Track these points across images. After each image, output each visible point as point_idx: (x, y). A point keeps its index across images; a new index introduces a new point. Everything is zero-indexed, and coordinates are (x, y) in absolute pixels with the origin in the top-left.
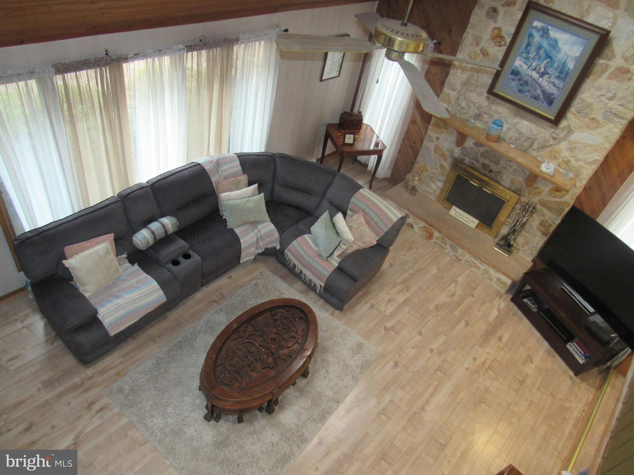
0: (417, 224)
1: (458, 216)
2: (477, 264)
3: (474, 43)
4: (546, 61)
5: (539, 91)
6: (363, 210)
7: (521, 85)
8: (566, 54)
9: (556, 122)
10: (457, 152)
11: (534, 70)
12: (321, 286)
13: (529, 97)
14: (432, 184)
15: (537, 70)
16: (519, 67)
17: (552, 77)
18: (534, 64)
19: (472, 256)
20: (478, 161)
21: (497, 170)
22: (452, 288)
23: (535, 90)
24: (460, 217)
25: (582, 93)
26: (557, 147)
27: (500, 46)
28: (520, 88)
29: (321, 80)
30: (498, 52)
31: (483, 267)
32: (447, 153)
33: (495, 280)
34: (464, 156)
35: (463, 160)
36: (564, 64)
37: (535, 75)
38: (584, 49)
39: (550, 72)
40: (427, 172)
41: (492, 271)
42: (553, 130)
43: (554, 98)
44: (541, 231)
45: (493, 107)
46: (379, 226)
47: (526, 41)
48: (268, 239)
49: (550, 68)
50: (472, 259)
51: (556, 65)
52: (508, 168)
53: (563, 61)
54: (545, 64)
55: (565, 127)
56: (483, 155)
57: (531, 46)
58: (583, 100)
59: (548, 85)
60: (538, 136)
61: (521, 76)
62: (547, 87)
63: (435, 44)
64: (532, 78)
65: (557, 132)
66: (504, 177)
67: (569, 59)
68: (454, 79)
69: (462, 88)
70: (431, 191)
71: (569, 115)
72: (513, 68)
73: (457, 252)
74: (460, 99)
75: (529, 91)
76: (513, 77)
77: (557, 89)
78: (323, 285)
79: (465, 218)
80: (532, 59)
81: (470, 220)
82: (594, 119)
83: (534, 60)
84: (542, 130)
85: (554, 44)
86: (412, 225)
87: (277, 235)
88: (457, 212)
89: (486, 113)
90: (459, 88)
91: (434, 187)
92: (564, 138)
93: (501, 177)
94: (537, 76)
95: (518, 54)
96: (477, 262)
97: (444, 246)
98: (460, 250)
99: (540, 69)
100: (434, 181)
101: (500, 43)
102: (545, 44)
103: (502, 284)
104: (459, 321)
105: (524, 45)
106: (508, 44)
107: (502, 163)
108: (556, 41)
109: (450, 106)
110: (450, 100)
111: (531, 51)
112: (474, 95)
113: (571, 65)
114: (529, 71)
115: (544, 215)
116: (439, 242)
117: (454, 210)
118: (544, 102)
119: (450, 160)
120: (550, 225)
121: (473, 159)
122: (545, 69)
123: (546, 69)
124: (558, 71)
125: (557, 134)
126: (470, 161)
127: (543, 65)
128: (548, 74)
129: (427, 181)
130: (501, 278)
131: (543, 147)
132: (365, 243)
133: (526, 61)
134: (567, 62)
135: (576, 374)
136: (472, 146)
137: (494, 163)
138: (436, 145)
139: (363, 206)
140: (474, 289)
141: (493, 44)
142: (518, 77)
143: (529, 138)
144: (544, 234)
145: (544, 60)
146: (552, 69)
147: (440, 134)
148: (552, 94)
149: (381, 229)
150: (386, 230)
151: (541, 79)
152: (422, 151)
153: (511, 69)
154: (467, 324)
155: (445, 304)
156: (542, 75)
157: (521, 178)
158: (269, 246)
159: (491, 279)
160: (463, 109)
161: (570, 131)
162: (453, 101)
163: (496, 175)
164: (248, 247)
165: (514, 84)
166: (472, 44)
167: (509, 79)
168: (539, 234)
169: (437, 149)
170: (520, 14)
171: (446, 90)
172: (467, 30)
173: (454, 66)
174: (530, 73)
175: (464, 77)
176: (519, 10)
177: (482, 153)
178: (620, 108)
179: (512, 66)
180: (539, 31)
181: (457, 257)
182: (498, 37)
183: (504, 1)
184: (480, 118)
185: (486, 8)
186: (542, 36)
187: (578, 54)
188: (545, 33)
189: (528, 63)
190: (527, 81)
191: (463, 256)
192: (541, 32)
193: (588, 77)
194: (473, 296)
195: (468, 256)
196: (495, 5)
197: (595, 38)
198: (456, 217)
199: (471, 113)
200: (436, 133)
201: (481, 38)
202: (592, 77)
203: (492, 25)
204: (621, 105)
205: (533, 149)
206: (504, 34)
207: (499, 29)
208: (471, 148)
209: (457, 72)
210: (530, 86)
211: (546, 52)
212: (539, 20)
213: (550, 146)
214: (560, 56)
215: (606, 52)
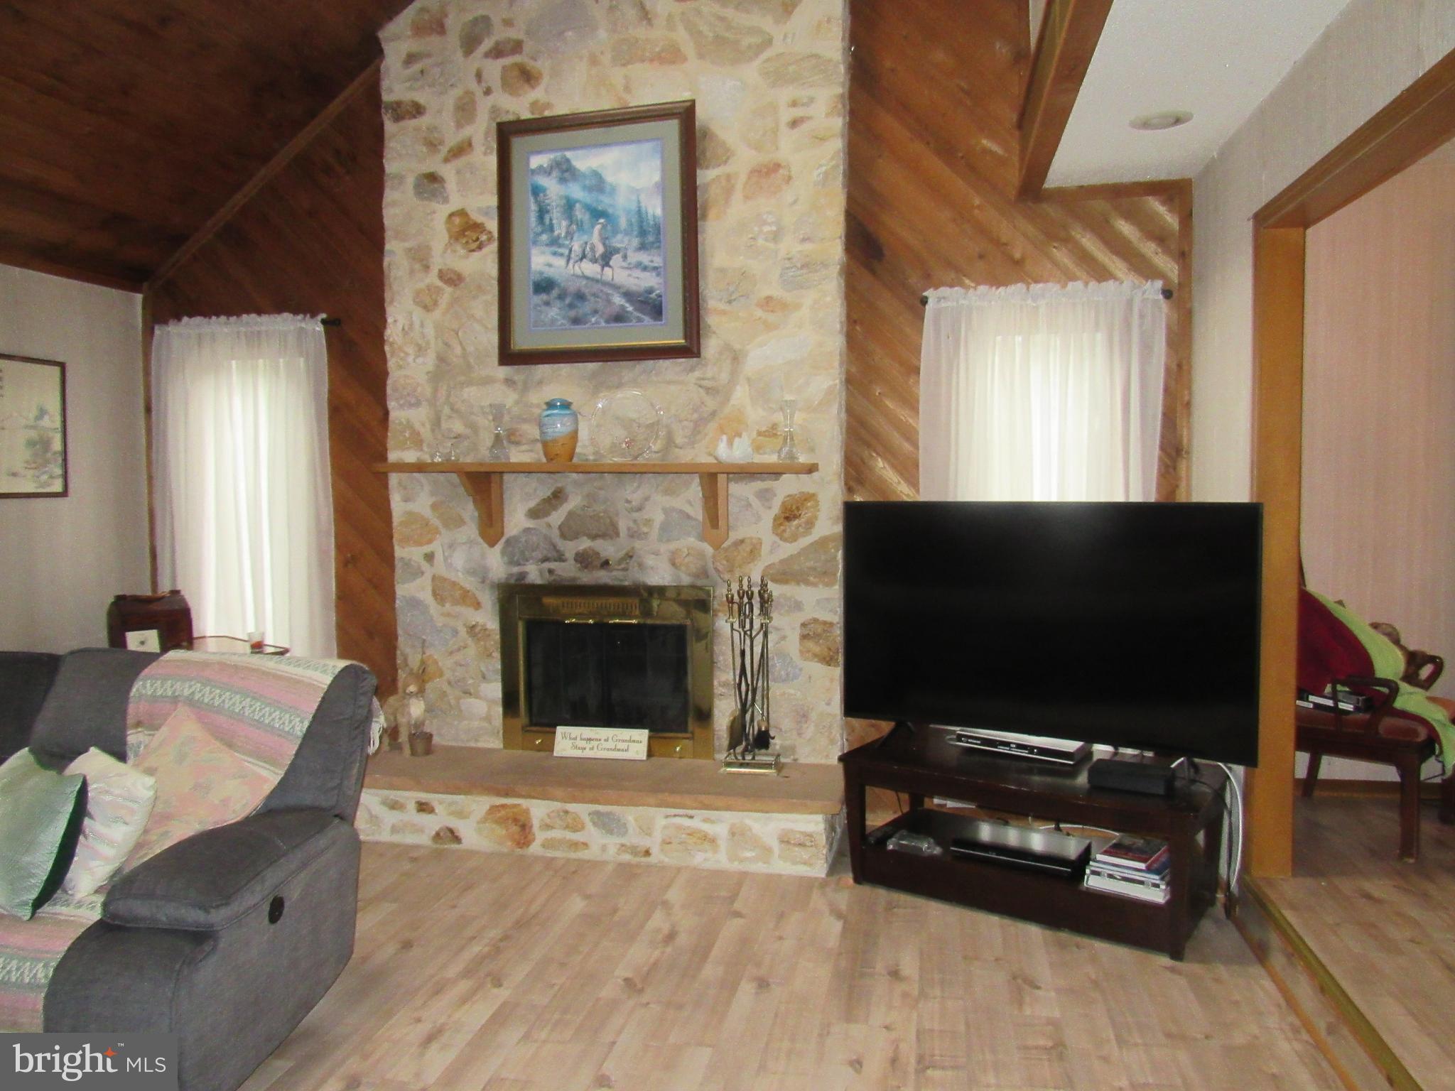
0: (461, 815)
1: (583, 749)
2: (700, 831)
3: (417, 266)
4: (598, 227)
5: (618, 300)
6: (190, 702)
7: (571, 306)
8: (631, 190)
9: (690, 349)
10: (497, 564)
11: (581, 259)
13: (603, 324)
14: (472, 700)
15: (589, 255)
16: (546, 269)
17: (630, 253)
18: (576, 247)
19: (676, 810)
20: (560, 558)
21: (621, 554)
22: (658, 921)
23: (609, 301)
24: (592, 749)
26: (728, 408)
27: (480, 248)
28: (572, 313)
30: (486, 263)
31: (720, 827)
32: (469, 583)
33: (775, 847)
34: (518, 564)
35: (523, 575)
36: (639, 212)
37: (589, 268)
38: (663, 162)
39: (619, 245)
40: (441, 675)
41: (754, 822)
42: (697, 374)
43: (660, 296)
44: (815, 655)
45: (534, 397)
46: (270, 729)
47: (533, 207)
49: (614, 237)
50: (678, 820)
51: (623, 223)
52: (645, 530)
53: (634, 207)
54: (600, 234)
55: (719, 352)
56: (567, 532)
57: (548, 212)
58: (722, 270)
59: (629, 275)
60: (673, 409)
61: (559, 285)
62: (632, 281)
63: (324, 322)
64: (587, 278)
65: (709, 375)
66: (650, 561)
67: (643, 197)
68: (406, 376)
69: (436, 390)
70: (476, 724)
71: (711, 320)
72: (532, 278)
73: (625, 831)
74: (444, 419)
75: (595, 312)
76: (544, 297)
77: (654, 274)
79: (606, 740)
80: (566, 237)
81: (623, 741)
82: (769, 299)
83: (572, 238)
84: (673, 389)
85: (598, 183)
86: (451, 831)
88: (575, 739)
89: (525, 421)
90: (428, 391)
91: (479, 707)
92: (732, 382)
93: (641, 565)
94: (597, 268)
95: (531, 244)
96: (699, 821)
97: (580, 837)
98: (631, 819)
99: (593, 249)
100: (472, 691)
101: (478, 239)
102: (576, 191)
103: (801, 845)
104: (729, 986)
105: (533, 216)
106: (496, 234)
107: (623, 525)
108: (597, 175)
109: (425, 449)
110: (418, 434)
111: (554, 222)
112: (473, 390)
113: (655, 208)
114: (574, 266)
115: (798, 606)
116: (556, 834)
117: (564, 737)
118: (642, 316)
119: (489, 601)
120: (829, 625)
121: (546, 559)
122: (604, 244)
123: (607, 242)
124: (635, 233)
125: (713, 378)
126: (541, 572)
127: (595, 238)
128: (617, 251)
129: (452, 703)
130: (790, 826)
131: (698, 427)
133: (554, 248)
134: (643, 205)
135: (1177, 955)
136: (530, 524)
137: (603, 536)
138: (434, 578)
139: (185, 691)
140: (732, 898)
141: (462, 252)
142: (555, 293)
143: (654, 426)
144: (828, 661)
145: (593, 227)
146: (619, 237)
147: (430, 542)
148: (650, 291)
149: (280, 733)
150: (299, 728)
151: (607, 270)
152: (405, 620)
153: (531, 283)
154: (763, 984)
155: (655, 964)
156: (605, 260)
157: (691, 539)
159: (765, 855)
160: (459, 439)
161: (736, 358)
162: (426, 432)
163: (625, 570)
165: (554, 312)
166: (412, 272)
167: (537, 305)
168: (816, 667)
169: (442, 590)
170: (492, 161)
171: (398, 413)
172: (388, 247)
173: (391, 344)
174: (578, 271)
175: (429, 361)
176: (485, 154)
177: (560, 528)
178: (808, 247)
179: (529, 273)
180: (550, 174)
181: (634, 850)
182: (465, 230)
183: (444, 150)
184: (513, 438)
185: (410, 181)
186: (562, 180)
187: (657, 177)
188: (565, 171)
189: (561, 250)
190: (579, 291)
191: (648, 832)
192: (555, 173)
193: (704, 217)
194: (738, 914)
195: (663, 822)
196: (427, 167)
197: (671, 128)
198: (578, 753)
199: (486, 440)
200: (419, 544)
201: (429, 248)
202: (712, 214)
203: (443, 211)
204: (804, 240)
205: (676, 446)
206: (477, 217)
207: (462, 213)
208: (527, 530)
209: (407, 354)
210: (592, 299)
211: (587, 207)
212: (538, 152)
213: (714, 413)
214: (622, 201)
215: (712, 150)
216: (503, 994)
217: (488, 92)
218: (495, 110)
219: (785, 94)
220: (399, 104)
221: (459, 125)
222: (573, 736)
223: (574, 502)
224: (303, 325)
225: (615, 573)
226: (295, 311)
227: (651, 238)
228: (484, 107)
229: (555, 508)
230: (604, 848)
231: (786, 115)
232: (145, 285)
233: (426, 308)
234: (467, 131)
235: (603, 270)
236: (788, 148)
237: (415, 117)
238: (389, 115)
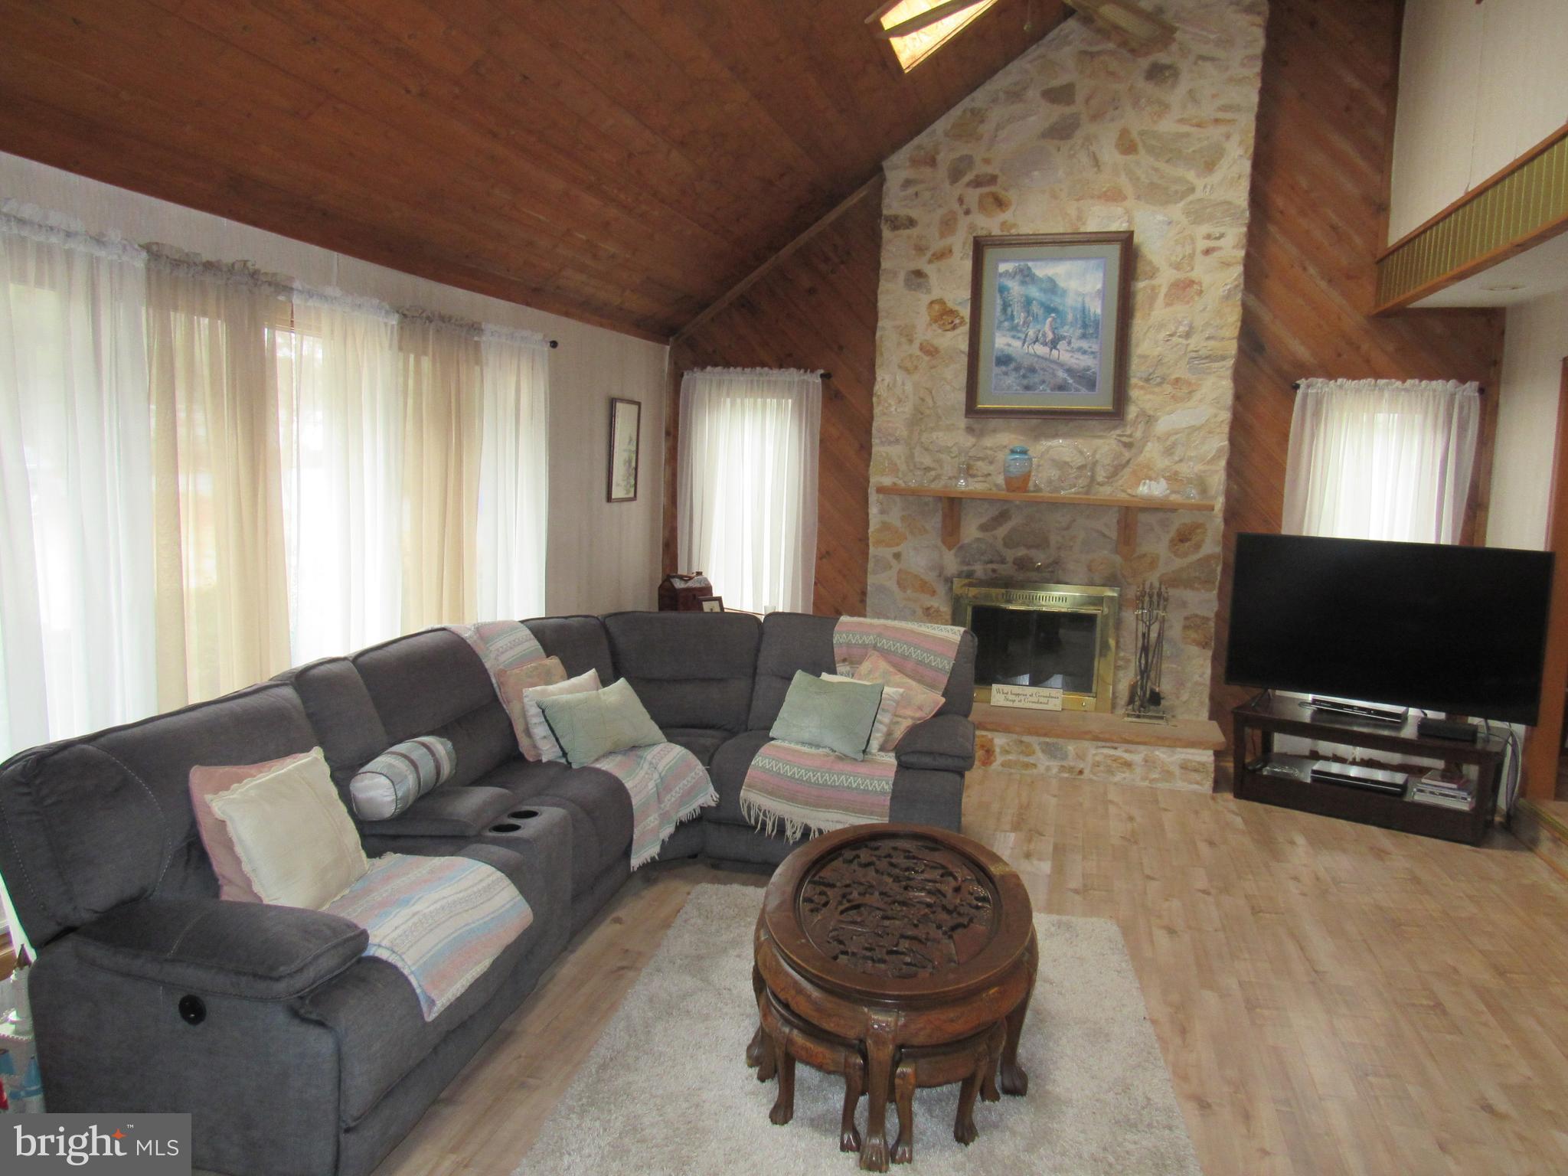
1: (1014, 701)
2: (1121, 758)
3: (903, 340)
4: (1050, 319)
5: (1061, 374)
7: (1024, 377)
8: (1078, 294)
9: (1118, 413)
10: (951, 562)
11: (1035, 343)
13: (1049, 391)
15: (1041, 340)
16: (1006, 347)
17: (1073, 340)
18: (1031, 333)
19: (1103, 744)
20: (1003, 561)
21: (1051, 560)
22: (1115, 811)
23: (1054, 375)
24: (1020, 701)
25: (1137, 345)
26: (1141, 459)
27: (954, 328)
28: (1025, 382)
29: (609, 499)
30: (958, 340)
31: (1137, 757)
32: (930, 577)
33: (1177, 771)
34: (968, 564)
35: (971, 573)
36: (1083, 310)
37: (1040, 350)
38: (1104, 275)
39: (1065, 334)
41: (1161, 754)
42: (1118, 432)
43: (1094, 373)
44: (1194, 641)
45: (988, 442)
46: (928, 666)
47: (999, 301)
48: (681, 785)
50: (1106, 751)
51: (1070, 317)
52: (1070, 544)
53: (1079, 305)
54: (1051, 325)
55: (1137, 417)
56: (1009, 542)
57: (1010, 305)
58: (1145, 357)
59: (1072, 357)
60: (1098, 457)
61: (1016, 361)
62: (1073, 361)
63: (822, 376)
64: (1039, 357)
65: (1128, 432)
66: (1071, 567)
67: (1087, 300)
68: (889, 422)
69: (911, 432)
71: (1134, 393)
72: (995, 354)
73: (1065, 757)
74: (916, 454)
75: (1043, 382)
76: (1004, 368)
77: (1092, 356)
79: (1033, 697)
80: (1023, 325)
81: (1045, 696)
82: (1177, 380)
83: (1028, 326)
84: (1099, 442)
85: (1052, 287)
87: (699, 769)
88: (1007, 693)
89: (979, 459)
90: (905, 433)
92: (1145, 439)
93: (1064, 569)
94: (1047, 350)
95: (996, 329)
96: (1120, 752)
97: (1031, 760)
98: (1071, 748)
99: (1044, 335)
101: (952, 322)
102: (1034, 292)
103: (1196, 770)
105: (999, 308)
106: (967, 320)
107: (1054, 539)
108: (1051, 280)
109: (900, 475)
110: (896, 465)
111: (1015, 313)
112: (941, 434)
113: (1096, 308)
114: (1028, 347)
115: (1184, 604)
116: (1013, 757)
117: (998, 691)
118: (1080, 387)
119: (941, 590)
120: (1206, 619)
121: (991, 562)
122: (1053, 333)
123: (1056, 331)
124: (1079, 326)
125: (1130, 436)
126: (986, 570)
127: (1047, 328)
128: (1064, 338)
130: (1190, 757)
131: (1116, 470)
132: (920, 708)
133: (1012, 333)
134: (1087, 305)
136: (979, 535)
137: (1038, 547)
138: (900, 571)
139: (869, 639)
141: (939, 331)
142: (1012, 366)
143: (1082, 468)
144: (1204, 645)
145: (1045, 319)
146: (1066, 328)
147: (898, 545)
148: (1088, 369)
149: (936, 669)
150: (948, 667)
151: (1055, 352)
153: (994, 358)
155: (1134, 832)
156: (1054, 344)
158: (685, 812)
159: (1168, 775)
160: (928, 469)
161: (1150, 420)
162: (902, 465)
163: (1053, 572)
166: (899, 344)
167: (997, 375)
168: (1194, 650)
169: (903, 579)
170: (968, 265)
171: (878, 449)
172: (880, 324)
173: (879, 397)
174: (1031, 351)
175: (908, 409)
176: (963, 259)
177: (1004, 539)
178: (1212, 343)
179: (993, 350)
180: (1014, 277)
181: (1071, 770)
182: (944, 315)
183: (929, 255)
184: (971, 472)
185: (902, 276)
186: (1023, 283)
187: (1099, 286)
188: (1026, 276)
189: (1019, 335)
190: (1031, 365)
191: (1080, 757)
192: (1018, 277)
193: (1134, 314)
194: (1166, 810)
195: (1094, 752)
196: (914, 265)
197: (1114, 251)
198: (1010, 704)
200: (889, 545)
201: (914, 327)
202: (1140, 313)
203: (925, 299)
204: (1208, 339)
205: (1098, 484)
206: (950, 305)
207: (941, 302)
208: (978, 540)
209: (890, 405)
210: (1042, 372)
211: (1042, 304)
212: (1006, 260)
213: (1128, 462)
214: (1071, 301)
215: (1141, 267)
216: (1049, 839)
217: (967, 212)
218: (972, 227)
219: (1204, 229)
220: (896, 217)
221: (942, 236)
222: (1005, 691)
223: (1015, 521)
224: (805, 377)
225: (1044, 574)
226: (799, 368)
227: (1091, 331)
228: (963, 223)
229: (1001, 525)
230: (1048, 769)
231: (1202, 244)
232: (671, 339)
233: (907, 370)
234: (948, 241)
235: (1051, 350)
236: (1201, 271)
237: (908, 228)
238: (887, 225)
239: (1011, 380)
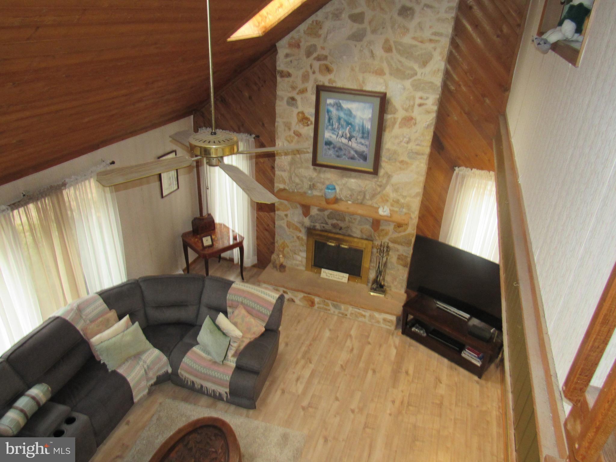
0: (296, 297)
1: (329, 277)
2: (361, 313)
3: (287, 129)
4: (348, 128)
5: (352, 152)
6: (242, 303)
7: (337, 151)
8: (361, 118)
9: (375, 172)
10: (307, 221)
11: (342, 137)
12: (226, 393)
13: (347, 159)
14: (297, 256)
15: (345, 136)
16: (330, 138)
17: (358, 139)
18: (340, 133)
19: (355, 307)
20: (327, 224)
21: (346, 226)
22: (349, 343)
23: (349, 152)
24: (331, 277)
25: (385, 144)
26: (384, 192)
27: (308, 125)
28: (337, 154)
29: (162, 197)
30: (309, 131)
31: (367, 314)
32: (299, 225)
33: (381, 321)
34: (314, 223)
35: (314, 226)
36: (363, 126)
37: (344, 141)
38: (373, 111)
39: (355, 135)
40: (288, 247)
41: (376, 315)
42: (376, 179)
43: (367, 154)
44: (401, 264)
45: (322, 176)
46: (262, 313)
47: (327, 116)
48: (157, 366)
49: (354, 132)
50: (355, 310)
51: (357, 128)
52: (354, 221)
53: (361, 124)
54: (349, 130)
55: (384, 174)
56: (330, 217)
57: (332, 119)
58: (388, 150)
59: (357, 145)
60: (367, 188)
61: (333, 143)
62: (358, 147)
63: (254, 138)
64: (343, 143)
65: (380, 180)
66: (354, 230)
67: (365, 122)
68: (281, 162)
69: (290, 168)
70: (298, 262)
71: (383, 164)
72: (325, 140)
73: (340, 309)
74: (293, 177)
75: (345, 155)
76: (328, 147)
77: (366, 147)
78: (228, 390)
79: (336, 275)
80: (337, 129)
81: (341, 276)
82: (402, 161)
83: (339, 130)
84: (368, 182)
85: (349, 113)
86: (293, 300)
87: (165, 358)
88: (327, 273)
89: (318, 182)
90: (288, 168)
91: (299, 258)
92: (387, 183)
93: (351, 230)
94: (346, 141)
95: (325, 129)
96: (361, 311)
97: (328, 308)
98: (343, 307)
99: (346, 134)
100: (297, 253)
101: (307, 123)
102: (342, 115)
103: (389, 322)
104: (366, 371)
105: (327, 120)
106: (313, 122)
107: (347, 219)
108: (349, 110)
109: (287, 185)
110: (285, 180)
111: (334, 123)
112: (303, 170)
113: (368, 126)
114: (339, 139)
115: (398, 250)
116: (322, 306)
117: (324, 272)
118: (360, 159)
119: (304, 231)
120: (406, 257)
121: (322, 223)
122: (350, 134)
124: (361, 132)
125: (381, 182)
126: (320, 226)
127: (347, 131)
128: (354, 137)
129: (291, 255)
130: (387, 317)
131: (373, 196)
132: (254, 333)
133: (333, 131)
134: (364, 124)
135: (480, 377)
136: (318, 212)
137: (341, 220)
138: (287, 221)
139: (240, 300)
140: (368, 337)
141: (302, 126)
142: (332, 146)
143: (360, 192)
144: (405, 266)
145: (347, 128)
146: (355, 132)
147: (286, 211)
148: (364, 152)
149: (264, 314)
150: (269, 313)
151: (350, 143)
152: (277, 230)
153: (324, 142)
154: (374, 371)
155: (348, 361)
156: (350, 139)
157: (368, 226)
158: (161, 373)
159: (378, 322)
160: (297, 184)
161: (389, 177)
162: (287, 181)
163: (347, 231)
164: (138, 383)
166: (285, 130)
167: (325, 149)
168: (401, 267)
169: (289, 225)
170: (314, 98)
171: (278, 172)
172: (277, 120)
175: (289, 158)
176: (312, 94)
177: (327, 216)
178: (418, 147)
179: (324, 138)
180: (333, 106)
181: (342, 314)
182: (304, 119)
183: (297, 90)
184: (315, 187)
185: (285, 99)
186: (337, 110)
187: (370, 116)
188: (339, 107)
189: (335, 133)
190: (340, 147)
191: (347, 310)
192: (335, 107)
193: (385, 131)
194: (369, 343)
195: (351, 309)
196: (290, 95)
197: (377, 101)
199: (306, 186)
200: (283, 211)
201: (290, 123)
202: (387, 130)
203: (296, 111)
204: (417, 145)
205: (366, 199)
206: (306, 115)
207: (303, 113)
208: (317, 214)
209: (282, 155)
210: (344, 150)
211: (345, 121)
212: (330, 98)
213: (379, 192)
214: (357, 121)
215: (390, 108)
216: (312, 366)
217: (314, 73)
218: (316, 80)
219: (419, 94)
220: (282, 72)
221: (303, 82)
224: (247, 137)
225: (343, 231)
226: (245, 133)
227: (366, 135)
228: (312, 77)
229: (326, 210)
230: (334, 312)
231: (418, 101)
232: (194, 114)
233: (288, 141)
234: (306, 85)
235: (348, 141)
236: (416, 113)
237: (287, 77)
238: (279, 75)
239: (331, 152)
